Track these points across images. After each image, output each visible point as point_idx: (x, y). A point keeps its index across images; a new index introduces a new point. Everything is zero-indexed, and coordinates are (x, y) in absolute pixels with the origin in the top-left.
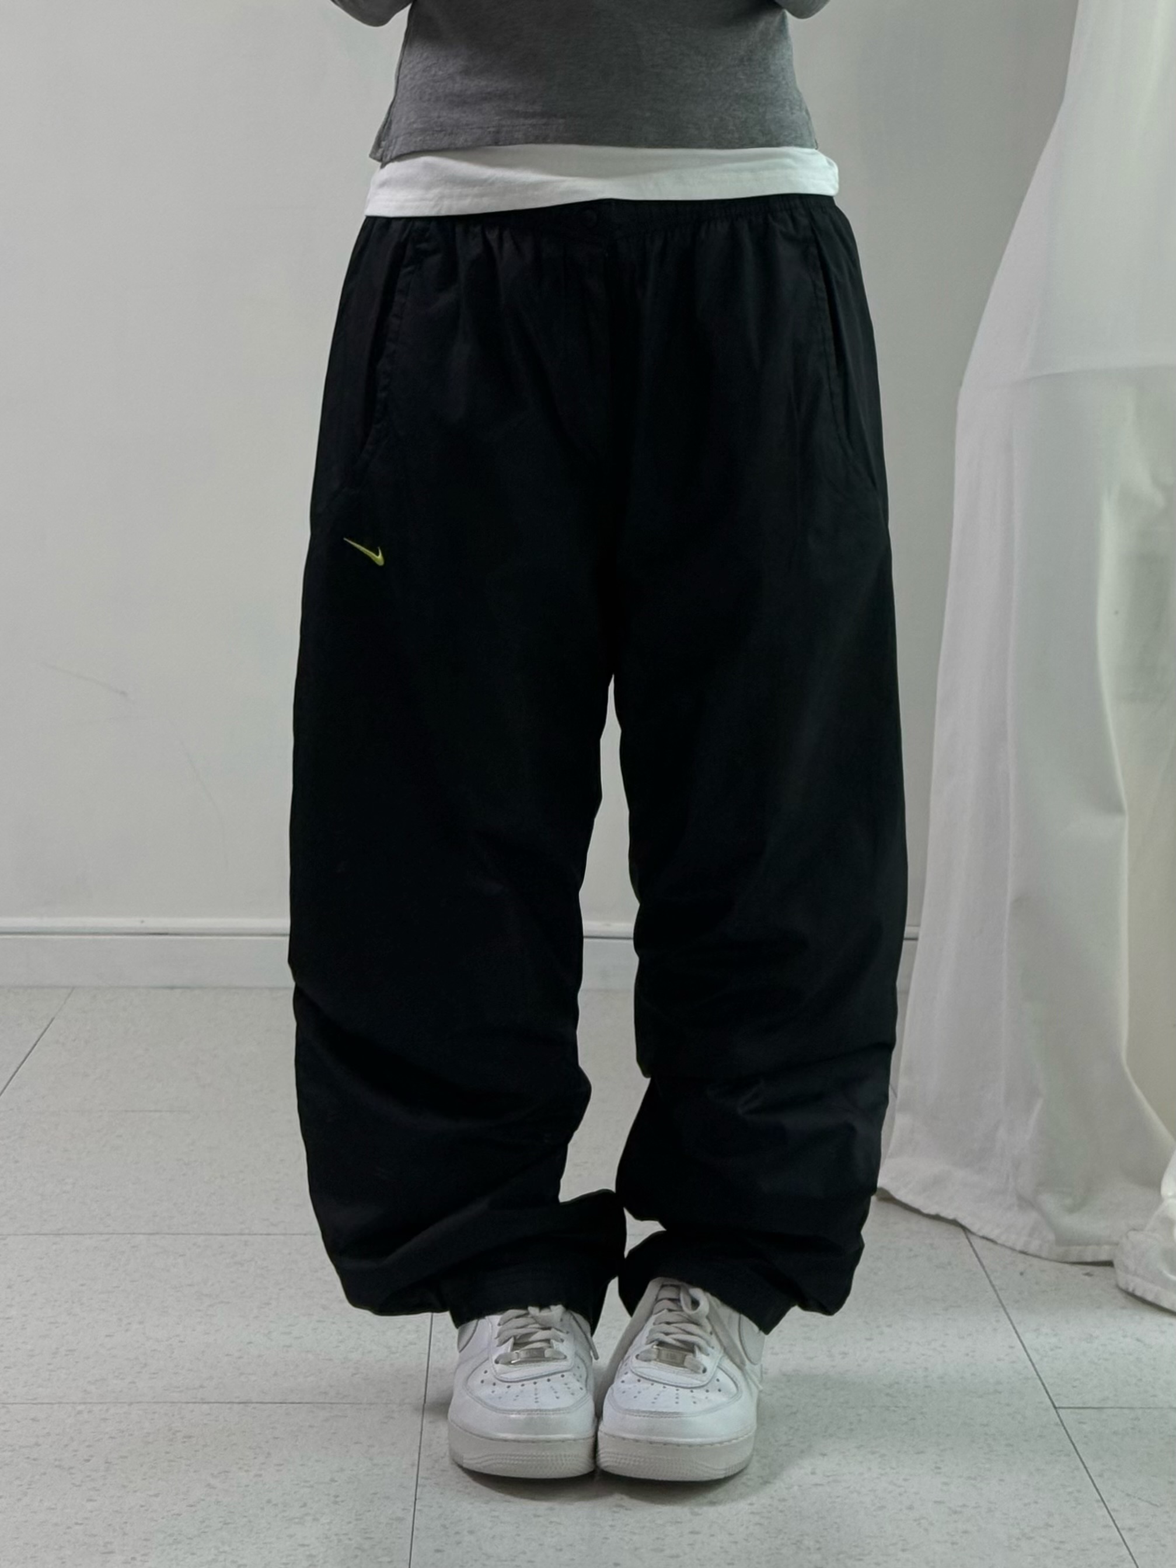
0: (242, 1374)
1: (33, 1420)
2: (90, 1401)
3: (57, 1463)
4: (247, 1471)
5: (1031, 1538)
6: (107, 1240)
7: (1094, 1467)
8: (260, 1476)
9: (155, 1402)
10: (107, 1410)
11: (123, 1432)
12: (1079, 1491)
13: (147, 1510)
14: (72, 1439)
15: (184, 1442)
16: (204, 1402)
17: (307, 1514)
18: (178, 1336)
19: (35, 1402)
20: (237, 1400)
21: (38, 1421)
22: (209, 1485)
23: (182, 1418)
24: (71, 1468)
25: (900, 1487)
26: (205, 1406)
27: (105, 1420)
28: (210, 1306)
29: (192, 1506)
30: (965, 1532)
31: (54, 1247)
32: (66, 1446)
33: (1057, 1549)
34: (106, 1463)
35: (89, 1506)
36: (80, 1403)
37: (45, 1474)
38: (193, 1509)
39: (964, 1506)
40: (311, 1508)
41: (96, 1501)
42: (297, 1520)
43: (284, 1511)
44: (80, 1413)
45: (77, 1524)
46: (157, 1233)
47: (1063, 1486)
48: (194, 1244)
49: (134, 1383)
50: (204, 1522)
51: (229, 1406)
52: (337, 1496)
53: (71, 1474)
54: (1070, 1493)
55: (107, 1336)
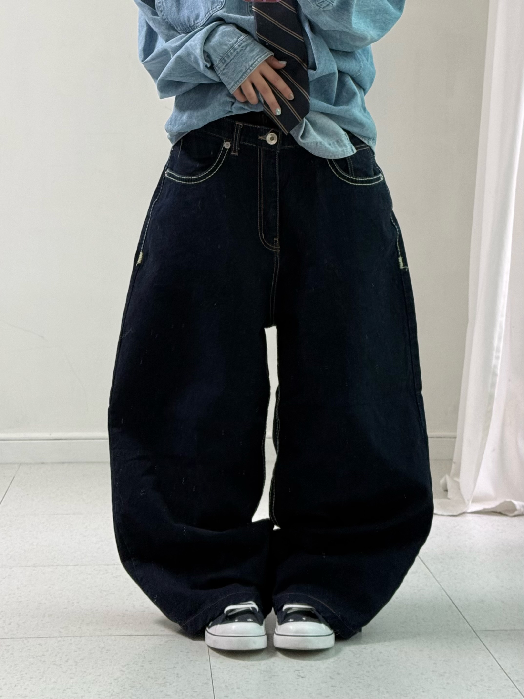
0: (126, 623)
1: (40, 644)
2: (62, 636)
3: (54, 663)
4: (136, 664)
5: (476, 686)
6: (57, 568)
7: (496, 656)
8: (142, 666)
9: (91, 636)
10: (71, 640)
11: (79, 649)
12: (492, 665)
13: (97, 682)
14: (58, 653)
15: (107, 653)
16: (111, 635)
17: (167, 682)
18: (95, 608)
19: (38, 637)
20: (126, 634)
21: (42, 645)
22: (121, 671)
23: (104, 642)
24: (61, 665)
25: (416, 665)
26: (113, 637)
27: (71, 644)
28: (107, 595)
29: (116, 680)
30: (448, 684)
31: (34, 572)
32: (56, 655)
33: (488, 690)
34: (75, 662)
35: (72, 681)
36: (59, 637)
37: (49, 668)
38: (116, 681)
39: (445, 673)
40: (168, 679)
41: (73, 678)
42: (162, 685)
43: (156, 681)
44: (59, 641)
45: (67, 688)
46: (78, 565)
47: (485, 663)
48: (94, 570)
49: (80, 628)
50: (122, 686)
51: (123, 637)
52: (178, 674)
53: (61, 667)
54: (488, 666)
55: (65, 608)
